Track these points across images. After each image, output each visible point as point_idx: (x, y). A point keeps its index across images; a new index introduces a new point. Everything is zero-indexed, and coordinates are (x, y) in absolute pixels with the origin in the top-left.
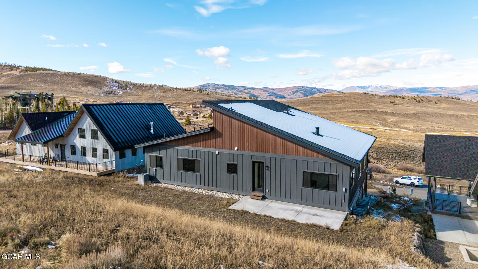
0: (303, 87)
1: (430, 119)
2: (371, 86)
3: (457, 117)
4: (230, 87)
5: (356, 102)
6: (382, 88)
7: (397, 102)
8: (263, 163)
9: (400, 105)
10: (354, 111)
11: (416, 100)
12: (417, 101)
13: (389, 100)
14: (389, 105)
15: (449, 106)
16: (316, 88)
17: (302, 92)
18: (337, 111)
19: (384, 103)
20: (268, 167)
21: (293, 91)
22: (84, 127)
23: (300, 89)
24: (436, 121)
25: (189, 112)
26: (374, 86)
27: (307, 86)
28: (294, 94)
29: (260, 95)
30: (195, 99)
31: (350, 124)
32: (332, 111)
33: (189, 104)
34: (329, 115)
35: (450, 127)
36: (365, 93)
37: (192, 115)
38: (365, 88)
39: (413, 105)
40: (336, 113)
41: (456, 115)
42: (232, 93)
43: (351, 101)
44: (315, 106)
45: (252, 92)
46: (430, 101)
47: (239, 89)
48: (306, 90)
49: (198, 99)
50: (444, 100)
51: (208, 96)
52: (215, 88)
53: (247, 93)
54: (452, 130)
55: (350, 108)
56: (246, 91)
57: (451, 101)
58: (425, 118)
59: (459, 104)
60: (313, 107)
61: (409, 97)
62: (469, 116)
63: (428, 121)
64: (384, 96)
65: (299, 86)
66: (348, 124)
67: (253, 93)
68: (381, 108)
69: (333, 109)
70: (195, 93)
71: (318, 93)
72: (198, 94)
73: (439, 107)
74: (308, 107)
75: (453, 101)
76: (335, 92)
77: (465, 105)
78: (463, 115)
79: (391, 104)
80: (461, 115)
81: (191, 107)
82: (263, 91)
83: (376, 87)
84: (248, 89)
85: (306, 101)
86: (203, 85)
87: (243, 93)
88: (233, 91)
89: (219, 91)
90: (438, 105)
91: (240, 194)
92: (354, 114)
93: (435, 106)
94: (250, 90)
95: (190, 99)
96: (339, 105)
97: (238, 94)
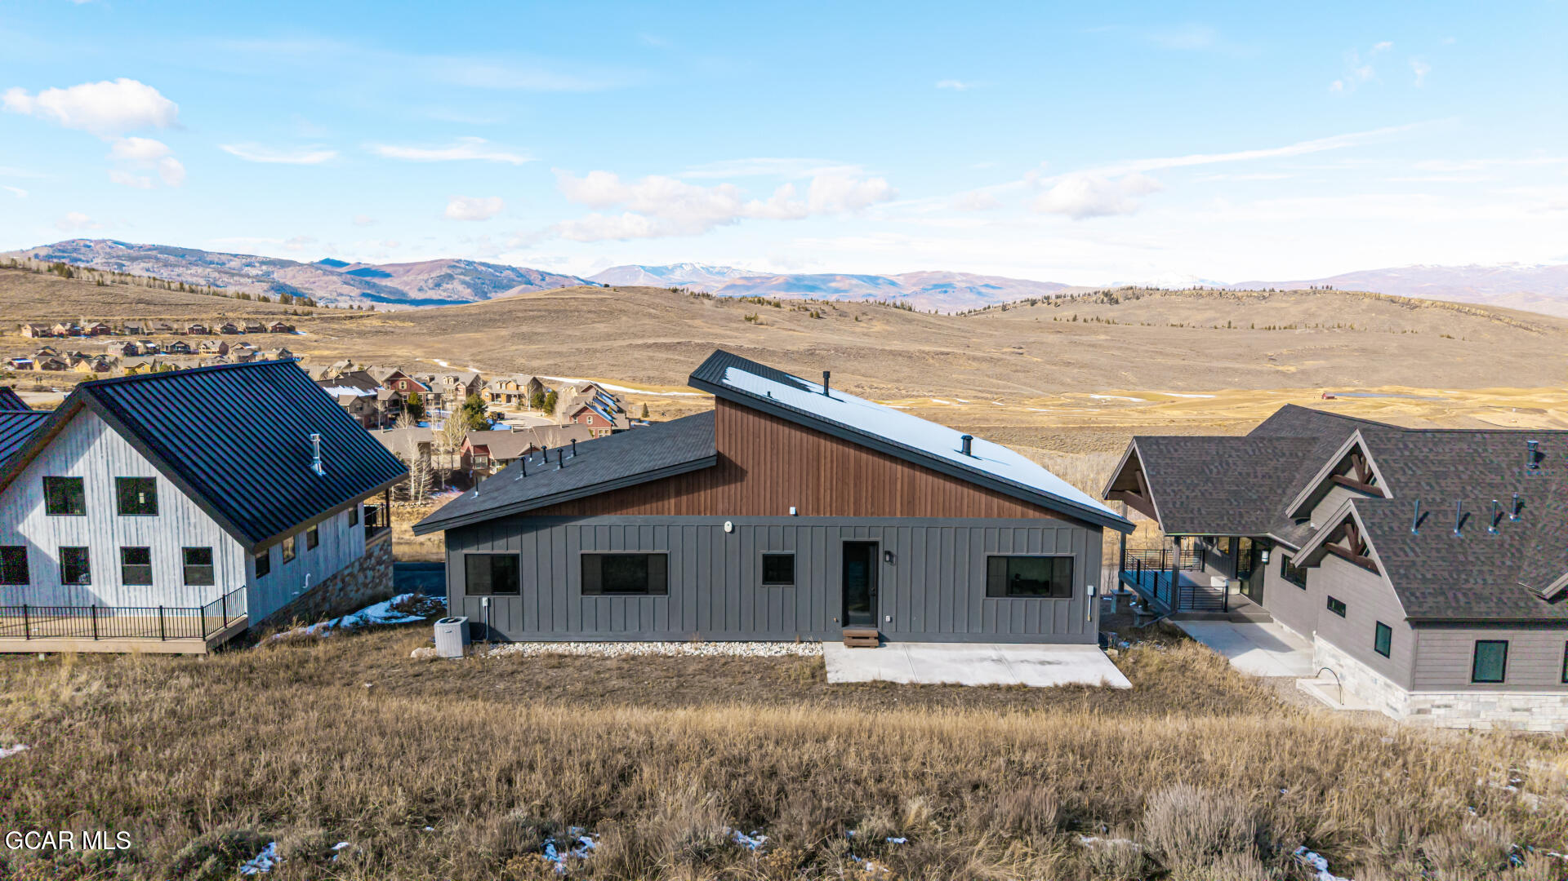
0: (469, 263)
1: (848, 364)
2: (681, 266)
3: (909, 356)
4: (183, 256)
5: (650, 315)
6: (711, 273)
7: (762, 317)
8: (875, 544)
9: (772, 325)
10: (649, 346)
11: (808, 313)
12: (812, 316)
13: (740, 312)
14: (742, 326)
15: (888, 328)
16: (513, 269)
17: (467, 279)
18: (598, 345)
19: (729, 319)
20: (889, 553)
21: (434, 275)
22: (77, 470)
23: (459, 271)
24: (863, 371)
25: (19, 355)
26: (687, 268)
27: (483, 260)
28: (438, 285)
29: (312, 286)
30: (41, 301)
31: (644, 386)
32: (583, 346)
33: (13, 325)
34: (577, 358)
35: (897, 385)
36: (675, 291)
37: (37, 367)
38: (663, 274)
39: (806, 327)
40: (595, 351)
41: (908, 352)
42: (194, 280)
43: (637, 313)
44: (525, 329)
45: (279, 275)
46: (843, 314)
47: (224, 264)
48: (481, 273)
49: (55, 303)
50: (877, 312)
51: (102, 289)
52: (118, 257)
53: (258, 279)
54: (904, 392)
55: (636, 336)
56: (253, 272)
57: (891, 314)
58: (837, 363)
59: (910, 321)
60: (520, 331)
61: (791, 303)
62: (937, 354)
63: (844, 372)
64: (727, 300)
65: (453, 261)
66: (637, 384)
67: (281, 281)
68: (723, 337)
69: (583, 339)
70: (39, 277)
71: (520, 283)
72: (53, 283)
73: (865, 330)
74: (504, 332)
75: (896, 315)
76: (577, 282)
77: (927, 325)
78: (923, 352)
79: (748, 324)
80: (919, 351)
81: (27, 333)
82: (324, 274)
83: (695, 271)
84: (263, 263)
85: (494, 313)
86: (60, 244)
87: (242, 280)
88: (200, 270)
89: (136, 269)
90: (861, 327)
91: (803, 639)
92: (651, 354)
93: (858, 330)
94: (271, 269)
95: (16, 300)
96: (602, 328)
97: (219, 283)
